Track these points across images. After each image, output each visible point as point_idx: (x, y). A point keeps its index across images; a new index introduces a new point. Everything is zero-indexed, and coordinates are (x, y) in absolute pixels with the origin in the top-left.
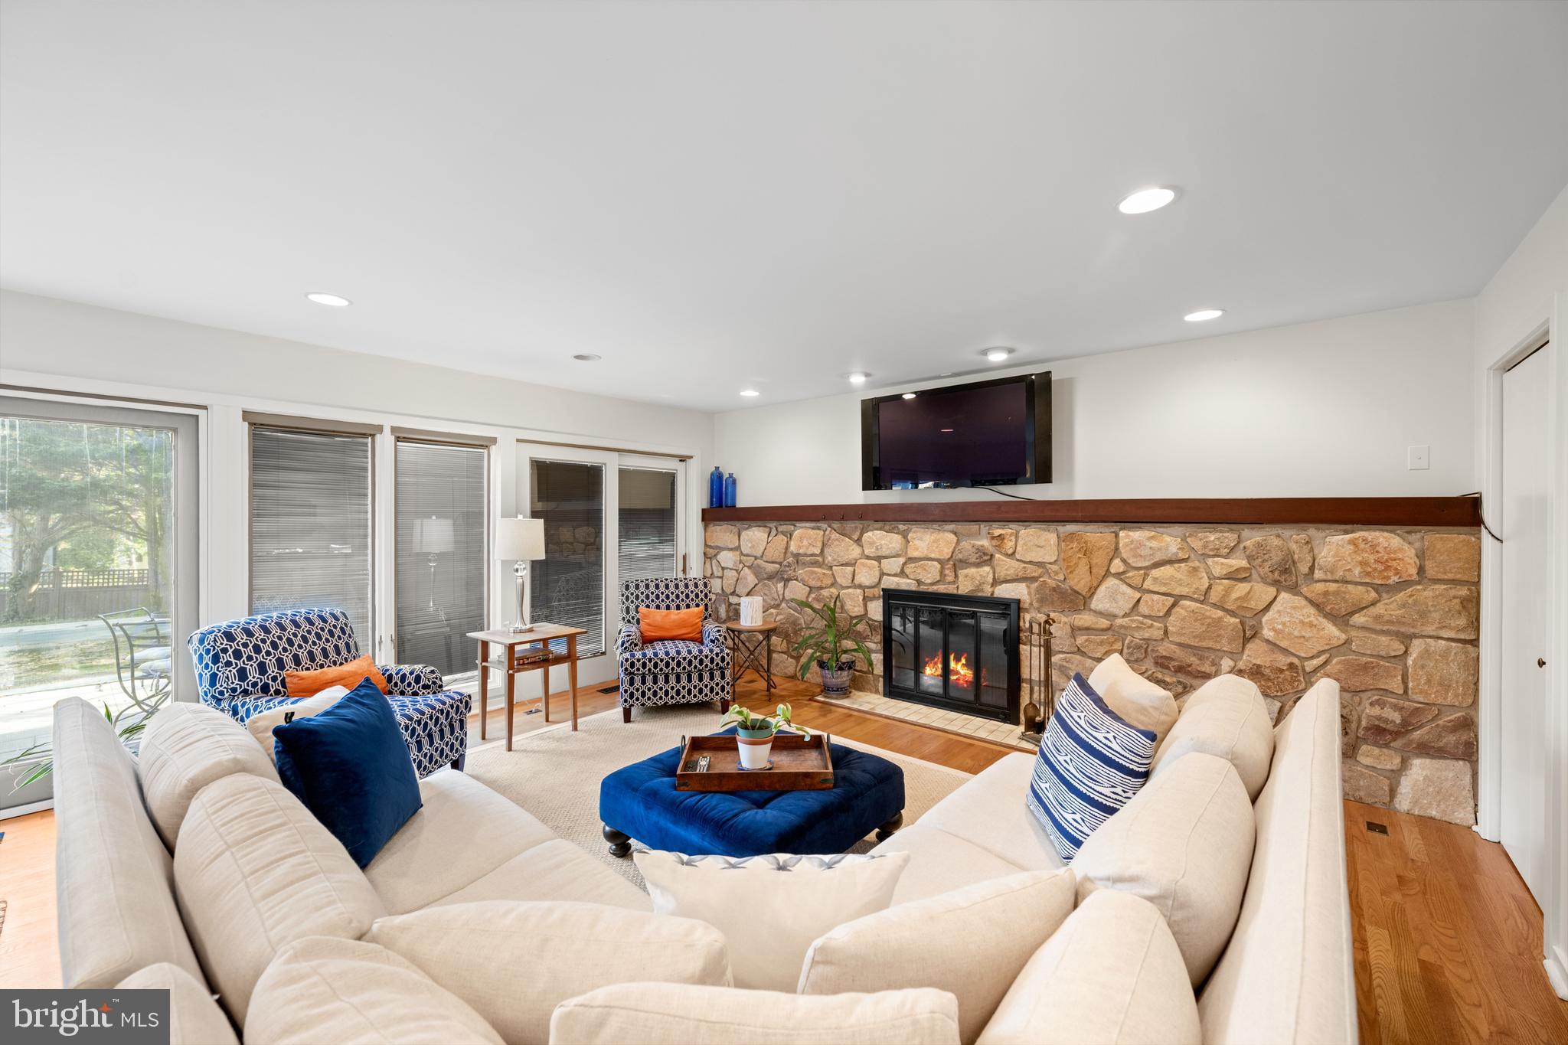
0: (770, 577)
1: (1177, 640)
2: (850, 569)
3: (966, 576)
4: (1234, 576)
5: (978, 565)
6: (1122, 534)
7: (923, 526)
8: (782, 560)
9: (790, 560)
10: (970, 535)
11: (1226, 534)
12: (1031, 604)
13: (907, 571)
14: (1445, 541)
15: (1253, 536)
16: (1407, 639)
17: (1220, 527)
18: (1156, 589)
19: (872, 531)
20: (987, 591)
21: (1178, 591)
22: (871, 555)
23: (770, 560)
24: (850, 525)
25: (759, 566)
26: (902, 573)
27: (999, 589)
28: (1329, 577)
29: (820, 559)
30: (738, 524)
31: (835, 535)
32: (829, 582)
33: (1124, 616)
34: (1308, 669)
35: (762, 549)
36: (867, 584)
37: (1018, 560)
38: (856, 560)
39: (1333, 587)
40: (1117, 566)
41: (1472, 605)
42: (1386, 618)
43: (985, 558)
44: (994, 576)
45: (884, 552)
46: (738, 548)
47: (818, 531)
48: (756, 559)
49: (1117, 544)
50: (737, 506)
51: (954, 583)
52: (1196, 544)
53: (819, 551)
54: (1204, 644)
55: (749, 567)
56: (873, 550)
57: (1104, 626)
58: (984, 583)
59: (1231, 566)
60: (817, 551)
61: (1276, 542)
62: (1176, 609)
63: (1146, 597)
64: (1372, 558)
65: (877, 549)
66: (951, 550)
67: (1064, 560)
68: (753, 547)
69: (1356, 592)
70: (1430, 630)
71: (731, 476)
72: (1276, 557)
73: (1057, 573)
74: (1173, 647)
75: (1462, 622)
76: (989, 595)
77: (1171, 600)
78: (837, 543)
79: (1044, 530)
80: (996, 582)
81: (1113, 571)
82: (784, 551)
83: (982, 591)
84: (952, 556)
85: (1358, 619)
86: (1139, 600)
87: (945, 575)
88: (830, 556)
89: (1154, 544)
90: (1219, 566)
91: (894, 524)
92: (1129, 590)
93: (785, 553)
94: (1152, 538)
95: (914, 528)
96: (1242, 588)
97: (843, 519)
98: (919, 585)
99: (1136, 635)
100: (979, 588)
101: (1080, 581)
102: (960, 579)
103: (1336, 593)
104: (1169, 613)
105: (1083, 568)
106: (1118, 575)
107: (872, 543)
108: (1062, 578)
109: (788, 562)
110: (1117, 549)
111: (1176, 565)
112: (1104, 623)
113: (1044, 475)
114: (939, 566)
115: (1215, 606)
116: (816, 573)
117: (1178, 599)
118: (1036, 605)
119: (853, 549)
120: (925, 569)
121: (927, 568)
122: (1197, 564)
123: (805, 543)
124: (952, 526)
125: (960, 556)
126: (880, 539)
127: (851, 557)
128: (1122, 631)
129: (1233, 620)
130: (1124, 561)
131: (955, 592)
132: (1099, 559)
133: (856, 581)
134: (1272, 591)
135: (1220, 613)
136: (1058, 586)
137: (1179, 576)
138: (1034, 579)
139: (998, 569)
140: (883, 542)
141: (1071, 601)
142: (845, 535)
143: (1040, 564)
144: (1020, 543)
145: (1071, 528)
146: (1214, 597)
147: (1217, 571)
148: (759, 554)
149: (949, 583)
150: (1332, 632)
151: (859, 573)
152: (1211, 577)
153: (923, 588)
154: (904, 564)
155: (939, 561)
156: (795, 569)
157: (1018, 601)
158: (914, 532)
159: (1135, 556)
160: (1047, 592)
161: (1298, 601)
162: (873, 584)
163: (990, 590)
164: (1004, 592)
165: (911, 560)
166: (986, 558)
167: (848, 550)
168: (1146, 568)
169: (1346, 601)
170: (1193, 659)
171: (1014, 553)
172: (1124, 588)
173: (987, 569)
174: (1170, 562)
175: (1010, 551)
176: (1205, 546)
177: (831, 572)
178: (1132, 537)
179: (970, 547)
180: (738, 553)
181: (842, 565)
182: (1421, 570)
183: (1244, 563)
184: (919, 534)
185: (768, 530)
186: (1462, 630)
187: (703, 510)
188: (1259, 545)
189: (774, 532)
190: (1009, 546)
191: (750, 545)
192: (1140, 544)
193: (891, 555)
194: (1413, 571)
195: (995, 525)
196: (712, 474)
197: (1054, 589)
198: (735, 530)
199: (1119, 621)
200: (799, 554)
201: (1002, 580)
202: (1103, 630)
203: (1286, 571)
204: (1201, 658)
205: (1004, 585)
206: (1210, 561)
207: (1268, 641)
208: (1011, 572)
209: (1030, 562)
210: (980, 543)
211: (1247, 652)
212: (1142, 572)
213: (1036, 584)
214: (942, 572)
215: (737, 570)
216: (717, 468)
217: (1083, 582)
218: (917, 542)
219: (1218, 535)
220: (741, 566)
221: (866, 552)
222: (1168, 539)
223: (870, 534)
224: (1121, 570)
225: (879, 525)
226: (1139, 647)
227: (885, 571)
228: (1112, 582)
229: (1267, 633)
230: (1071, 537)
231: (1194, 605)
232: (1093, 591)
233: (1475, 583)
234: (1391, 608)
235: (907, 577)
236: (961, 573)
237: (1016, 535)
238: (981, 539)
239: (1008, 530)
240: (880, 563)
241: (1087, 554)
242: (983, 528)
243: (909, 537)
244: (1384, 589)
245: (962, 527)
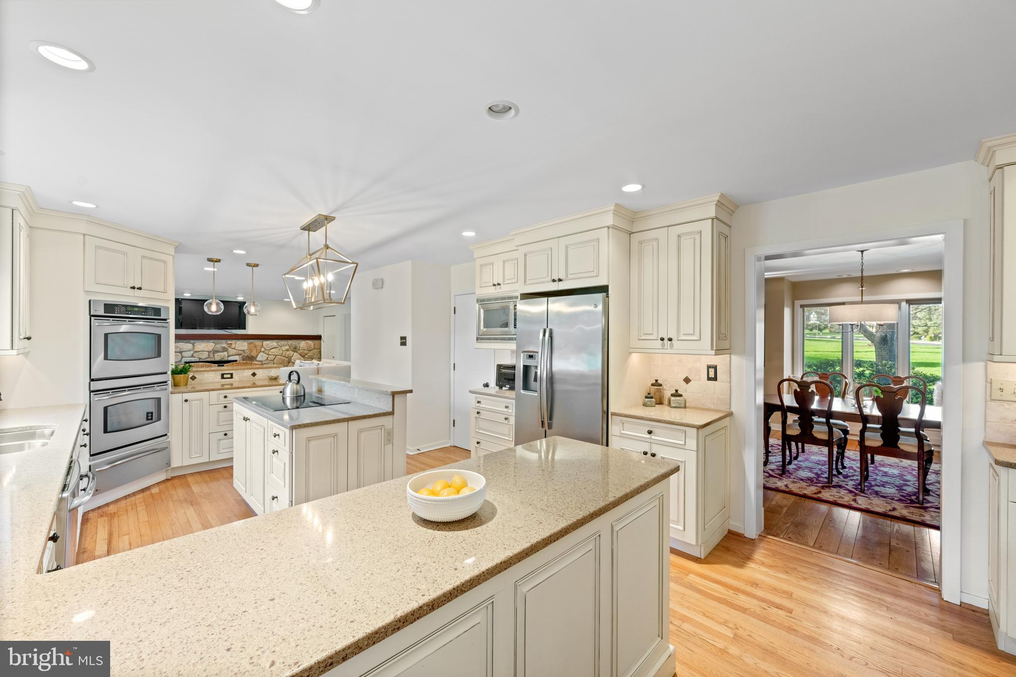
3: (218, 355)
4: (287, 350)
5: (222, 352)
6: (264, 342)
7: (201, 341)
10: (219, 343)
13: (194, 355)
14: (317, 342)
15: (290, 342)
17: (284, 340)
18: (272, 354)
21: (276, 354)
26: (192, 356)
28: (302, 349)
37: (236, 350)
39: (303, 351)
40: (263, 349)
41: (320, 352)
42: (310, 356)
43: (225, 350)
45: (184, 350)
49: (263, 344)
51: (213, 358)
52: (280, 344)
58: (224, 357)
61: (294, 343)
63: (269, 356)
64: (308, 345)
66: (212, 348)
67: (250, 350)
69: (306, 352)
70: (315, 357)
72: (294, 346)
73: (247, 352)
75: (319, 355)
80: (229, 356)
83: (224, 359)
84: (213, 350)
85: (306, 356)
89: (271, 344)
90: (284, 348)
91: (188, 341)
92: (266, 355)
95: (197, 341)
96: (288, 353)
98: (199, 360)
100: (222, 358)
101: (254, 354)
102: (216, 356)
104: (274, 359)
105: (255, 351)
106: (263, 352)
108: (249, 353)
110: (262, 346)
111: (276, 348)
113: (244, 328)
114: (208, 353)
115: (284, 356)
117: (276, 355)
118: (241, 361)
121: (203, 354)
122: (280, 348)
124: (213, 341)
125: (216, 350)
126: (181, 345)
131: (214, 360)
132: (258, 348)
134: (293, 352)
135: (284, 358)
136: (248, 355)
137: (276, 351)
138: (241, 354)
139: (229, 353)
140: (183, 347)
143: (243, 351)
144: (237, 345)
145: (251, 341)
152: (283, 351)
154: (193, 353)
155: (207, 351)
157: (236, 361)
158: (197, 343)
159: (267, 347)
160: (245, 357)
161: (298, 354)
165: (196, 352)
168: (269, 349)
169: (304, 353)
171: (235, 348)
172: (264, 354)
173: (226, 353)
174: (274, 348)
176: (282, 344)
178: (267, 343)
179: (219, 347)
182: (314, 347)
183: (288, 347)
184: (199, 344)
188: (291, 344)
190: (233, 346)
193: (187, 351)
195: (228, 340)
199: (264, 362)
201: (231, 355)
203: (295, 349)
205: (231, 357)
206: (282, 347)
208: (234, 353)
209: (240, 350)
210: (223, 345)
212: (268, 351)
213: (241, 356)
214: (209, 355)
218: (199, 346)
219: (284, 342)
222: (274, 343)
225: (181, 341)
227: (184, 356)
228: (262, 353)
230: (251, 343)
231: (279, 357)
232: (257, 356)
233: (320, 349)
234: (310, 354)
235: (194, 357)
236: (216, 355)
237: (236, 343)
238: (223, 344)
239: (233, 342)
240: (181, 354)
241: (255, 347)
242: (224, 341)
243: (195, 345)
244: (309, 351)
245: (216, 341)
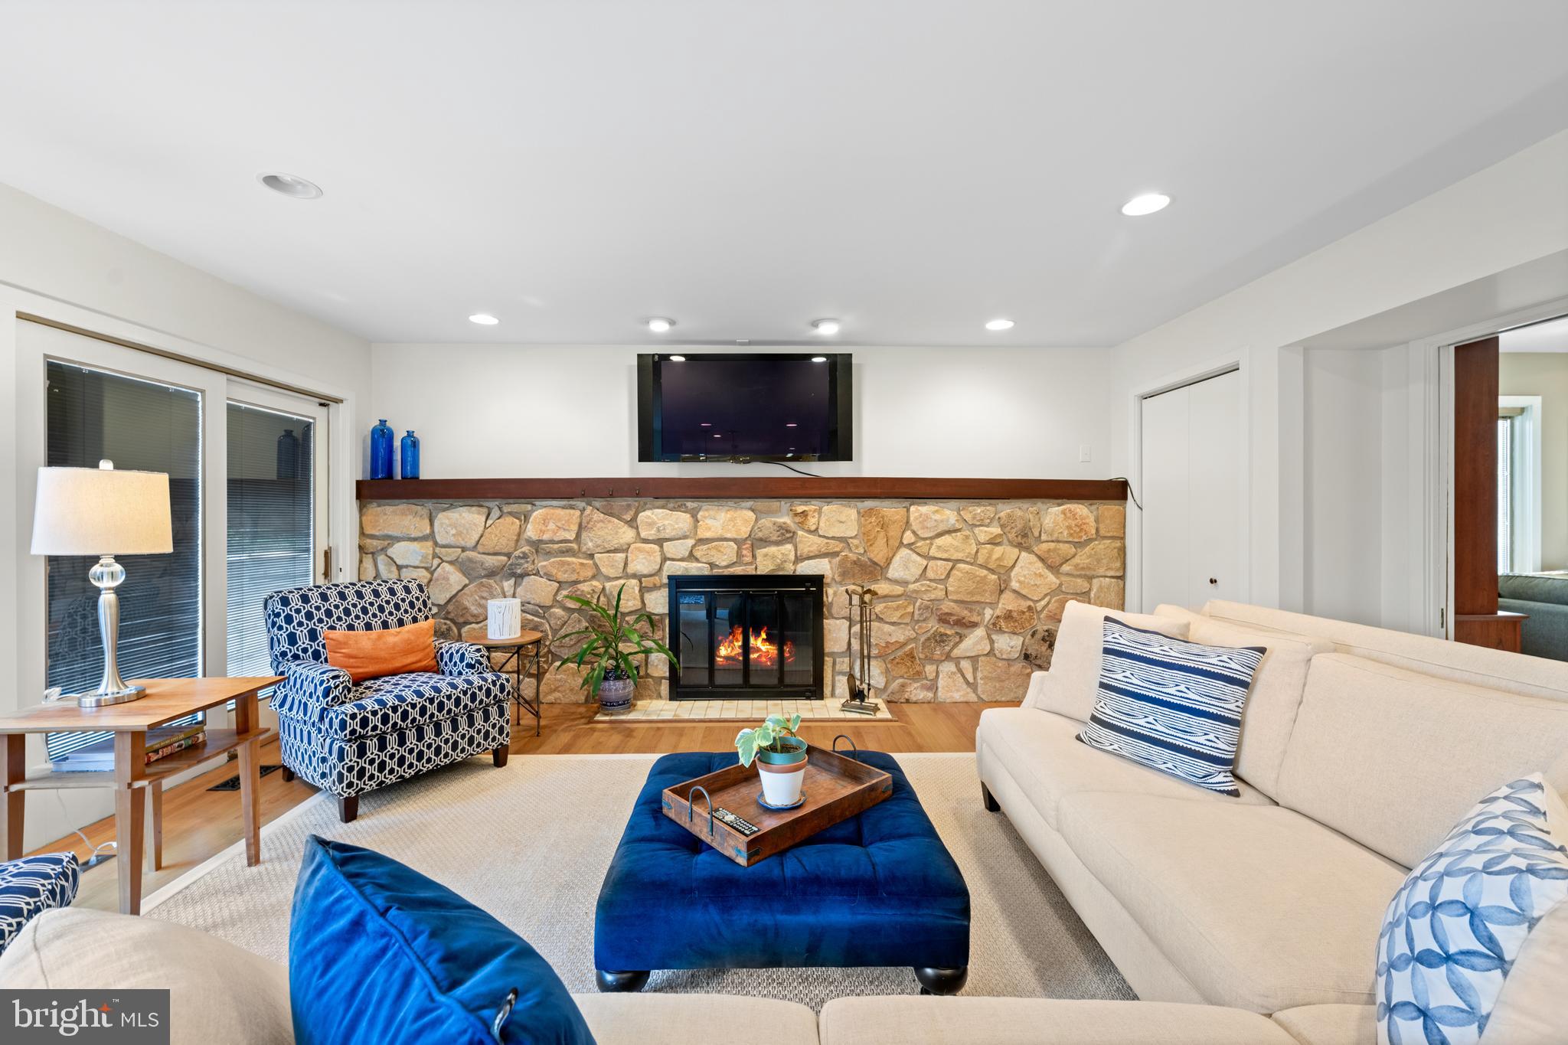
0: (492, 574)
1: (955, 598)
2: (622, 555)
3: (766, 555)
4: (994, 542)
5: (777, 543)
6: (912, 508)
7: (716, 503)
8: (511, 550)
9: (526, 549)
10: (770, 512)
11: (988, 508)
12: (833, 579)
13: (697, 554)
14: (1109, 508)
15: (1007, 509)
16: (1090, 578)
17: (984, 502)
18: (939, 556)
19: (651, 509)
20: (789, 569)
21: (956, 556)
22: (651, 538)
23: (491, 551)
24: (619, 503)
25: (470, 560)
26: (691, 557)
27: (801, 567)
28: (1050, 539)
29: (575, 546)
30: (430, 504)
31: (598, 516)
32: (590, 574)
33: (914, 582)
34: (1039, 609)
35: (476, 537)
36: (645, 572)
37: (820, 536)
38: (629, 545)
39: (1052, 545)
40: (908, 537)
41: (1123, 551)
42: (1081, 566)
43: (786, 535)
44: (796, 554)
45: (667, 533)
46: (431, 537)
47: (572, 511)
48: (463, 551)
49: (908, 517)
50: (421, 478)
51: (751, 564)
52: (968, 517)
53: (574, 536)
54: (974, 599)
55: (451, 563)
56: (653, 532)
57: (900, 593)
58: (785, 561)
59: (992, 534)
60: (571, 536)
61: (1019, 513)
62: (954, 572)
63: (932, 563)
64: (1073, 523)
65: (658, 530)
66: (749, 529)
67: (865, 535)
68: (459, 534)
69: (1066, 549)
70: (1101, 572)
71: (410, 434)
72: (1020, 525)
73: (857, 547)
74: (952, 604)
75: (1118, 564)
76: (791, 573)
77: (951, 564)
78: (601, 524)
79: (845, 506)
80: (798, 559)
81: (905, 542)
82: (515, 538)
83: (783, 569)
84: (750, 536)
85: (1066, 568)
86: (926, 567)
87: (743, 556)
88: (592, 541)
89: (937, 517)
90: (983, 534)
91: (680, 501)
92: (919, 559)
93: (517, 541)
94: (937, 511)
95: (705, 505)
96: (998, 551)
97: (611, 496)
98: (712, 569)
99: (925, 597)
100: (779, 567)
101: (878, 554)
102: (759, 559)
103: (1055, 550)
104: (948, 575)
105: (881, 542)
106: (909, 546)
107: (651, 524)
108: (862, 551)
109: (524, 553)
110: (908, 522)
111: (953, 534)
112: (899, 590)
113: (847, 456)
114: (735, 547)
115: (981, 566)
116: (569, 564)
117: (955, 563)
118: (837, 578)
119: (624, 532)
120: (719, 551)
121: (722, 550)
122: (967, 533)
123: (552, 526)
124: (750, 503)
125: (760, 535)
126: (659, 518)
127: (621, 541)
128: (914, 595)
129: (994, 577)
130: (914, 532)
131: (754, 573)
132: (894, 531)
133: (630, 570)
134: (1016, 551)
135: (985, 572)
136: (858, 559)
137: (955, 543)
138: (836, 554)
139: (800, 546)
140: (666, 522)
141: (871, 573)
142: (611, 515)
143: (842, 539)
144: (823, 519)
145: (869, 503)
146: (980, 561)
147: (982, 538)
148: (471, 543)
149: (747, 564)
150: (1051, 578)
151: (633, 561)
152: (979, 543)
153: (716, 572)
154: (694, 546)
155: (734, 540)
156: (533, 561)
157: (822, 577)
158: (706, 510)
159: (923, 528)
160: (849, 565)
161: (1032, 558)
162: (653, 572)
163: (793, 568)
164: (806, 568)
165: (701, 541)
166: (788, 535)
167: (617, 533)
168: (932, 538)
169: (1059, 555)
170: (965, 613)
171: (817, 529)
172: (915, 556)
173: (789, 547)
174: (948, 532)
175: (813, 528)
176: (974, 518)
177: (591, 562)
178: (923, 512)
179: (771, 525)
180: (430, 544)
181: (608, 552)
182: (1097, 530)
183: (998, 531)
184: (712, 513)
185: (485, 510)
186: (1118, 570)
187: (358, 483)
188: (1009, 516)
189: (496, 513)
190: (812, 522)
191: (454, 532)
192: (927, 517)
193: (676, 537)
194: (1094, 531)
195: (797, 501)
196: (374, 432)
197: (855, 563)
198: (424, 512)
199: (912, 587)
200: (541, 541)
201: (805, 557)
202: (899, 596)
203: (1025, 536)
204: (971, 611)
205: (806, 562)
206: (977, 530)
207: (1015, 591)
208: (814, 549)
209: (833, 538)
210: (781, 520)
211: (1002, 601)
212: (928, 542)
213: (838, 559)
214: (739, 555)
215: (426, 569)
216: (383, 422)
217: (881, 555)
218: (709, 522)
219: (983, 508)
220: (436, 562)
221: (643, 534)
222: (948, 512)
223: (648, 513)
224: (912, 541)
225: (661, 502)
226: (927, 608)
227: (669, 555)
228: (904, 552)
229: (1015, 585)
230: (870, 512)
231: (967, 567)
232: (889, 562)
233: (1123, 538)
234: (1082, 558)
235: (697, 560)
236: (760, 553)
237: (820, 511)
238: (782, 516)
239: (810, 506)
240: (661, 547)
241: (883, 526)
242: (784, 504)
243: (699, 516)
244: (1079, 545)
245: (761, 504)
